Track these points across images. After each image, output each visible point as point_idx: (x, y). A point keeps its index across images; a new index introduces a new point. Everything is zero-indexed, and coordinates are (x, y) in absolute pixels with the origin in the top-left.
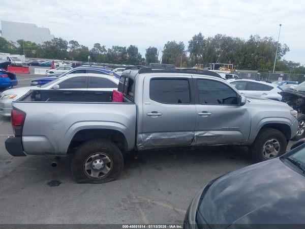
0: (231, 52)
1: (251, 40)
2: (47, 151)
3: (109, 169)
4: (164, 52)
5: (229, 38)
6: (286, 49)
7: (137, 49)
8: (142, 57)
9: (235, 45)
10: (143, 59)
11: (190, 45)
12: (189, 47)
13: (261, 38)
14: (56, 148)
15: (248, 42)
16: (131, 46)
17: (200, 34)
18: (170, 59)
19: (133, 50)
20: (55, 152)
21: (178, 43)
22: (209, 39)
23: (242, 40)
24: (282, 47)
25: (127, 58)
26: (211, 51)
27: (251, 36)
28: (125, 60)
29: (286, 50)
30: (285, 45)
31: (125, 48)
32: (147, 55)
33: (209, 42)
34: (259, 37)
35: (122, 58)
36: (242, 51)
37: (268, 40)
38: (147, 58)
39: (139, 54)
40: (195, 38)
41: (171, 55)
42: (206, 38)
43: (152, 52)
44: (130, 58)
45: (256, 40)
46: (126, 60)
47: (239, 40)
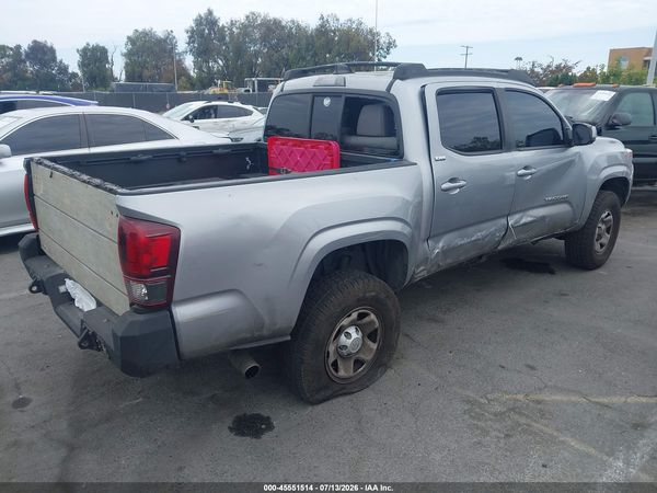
0: (284, 52)
1: (322, 26)
2: (242, 336)
3: (374, 346)
4: (129, 55)
5: (277, 23)
6: (390, 43)
7: (52, 51)
8: (70, 71)
9: (290, 35)
10: (74, 75)
11: (190, 37)
12: (189, 44)
13: (342, 21)
14: (267, 320)
15: (317, 30)
16: (35, 42)
17: (210, 13)
18: (146, 73)
19: (42, 53)
20: (265, 332)
21: (160, 33)
22: (232, 24)
23: (303, 25)
24: (383, 40)
25: (28, 75)
26: (239, 51)
27: (322, 18)
28: (25, 79)
29: (391, 45)
30: (388, 35)
31: (18, 47)
32: (82, 65)
33: (234, 30)
34: (337, 20)
35: (15, 75)
36: (307, 50)
37: (354, 26)
38: (83, 71)
39: (61, 62)
40: (199, 21)
41: (146, 62)
42: (223, 21)
43: (95, 58)
44: (37, 74)
45: (333, 25)
46: (27, 79)
47: (298, 26)
